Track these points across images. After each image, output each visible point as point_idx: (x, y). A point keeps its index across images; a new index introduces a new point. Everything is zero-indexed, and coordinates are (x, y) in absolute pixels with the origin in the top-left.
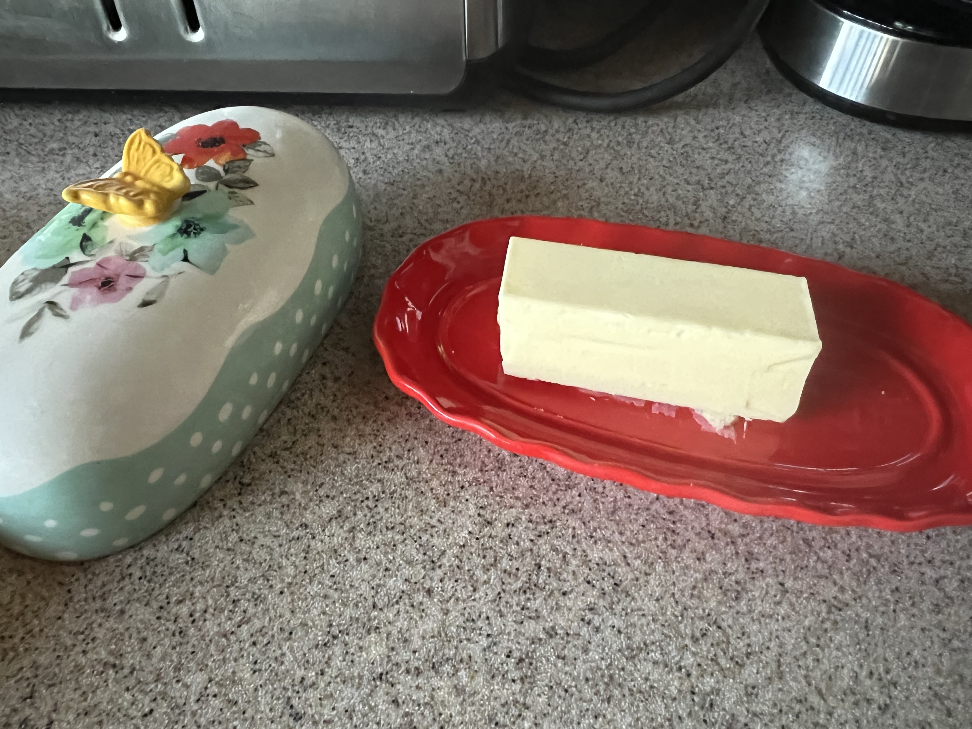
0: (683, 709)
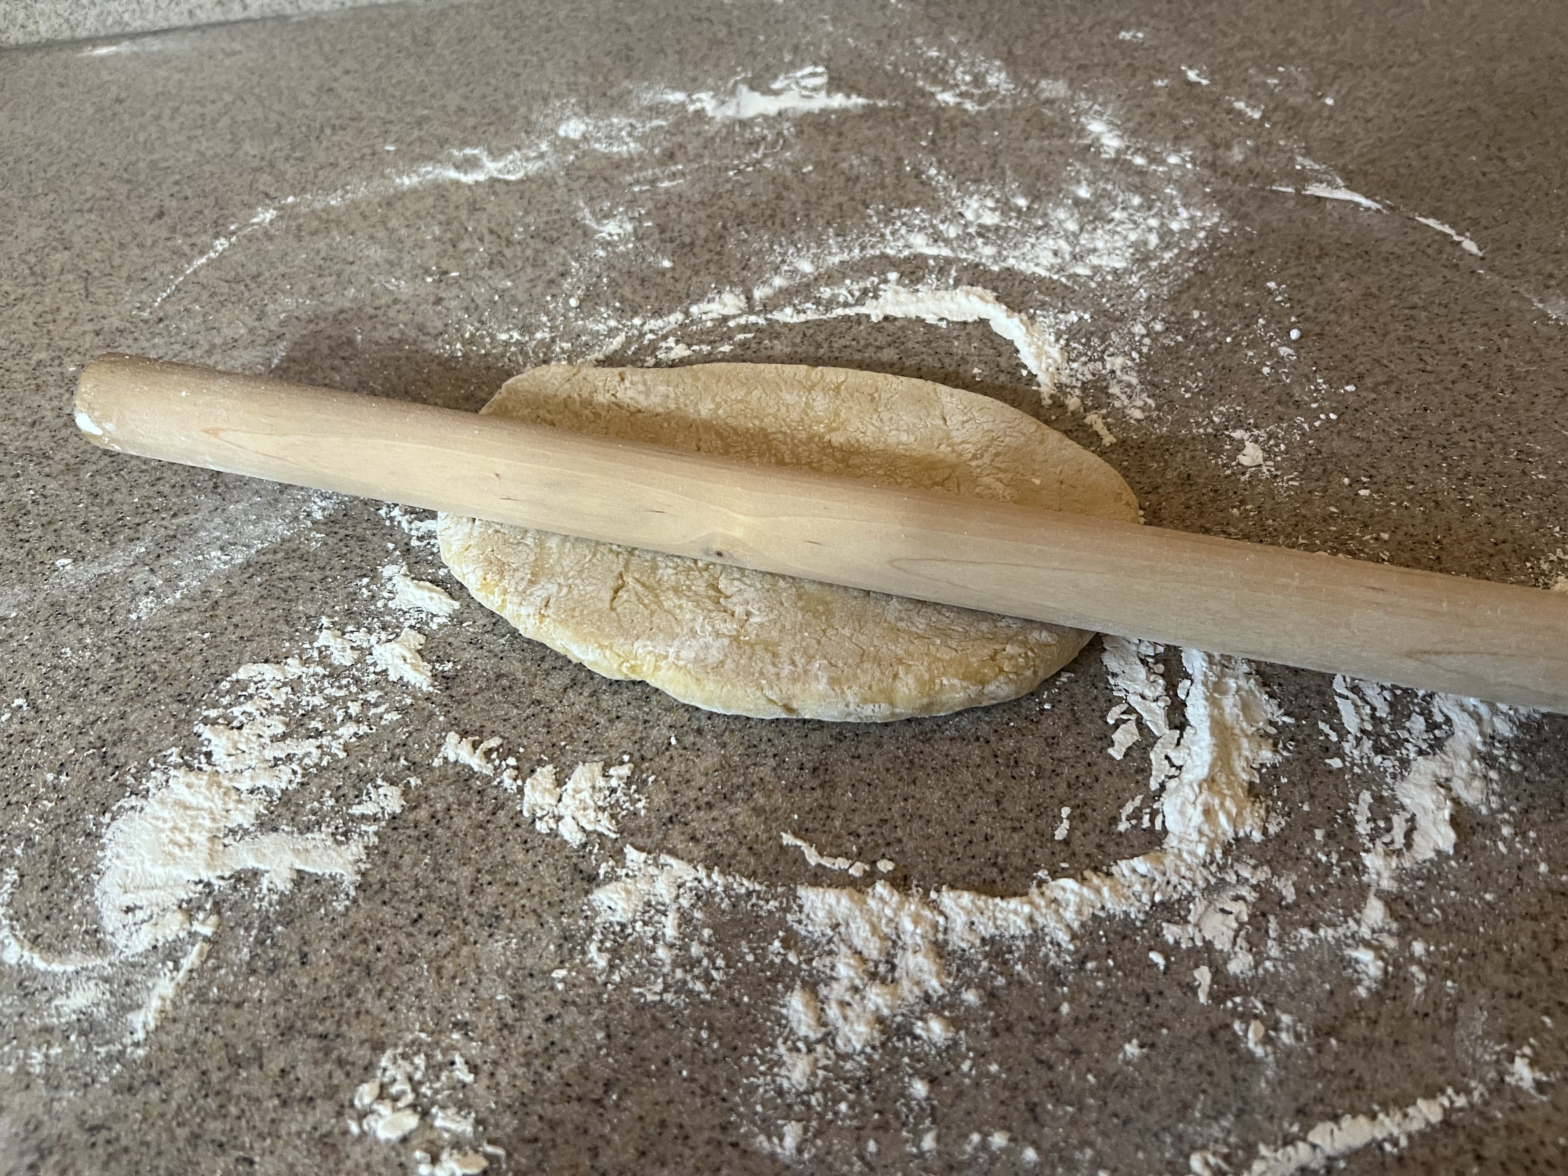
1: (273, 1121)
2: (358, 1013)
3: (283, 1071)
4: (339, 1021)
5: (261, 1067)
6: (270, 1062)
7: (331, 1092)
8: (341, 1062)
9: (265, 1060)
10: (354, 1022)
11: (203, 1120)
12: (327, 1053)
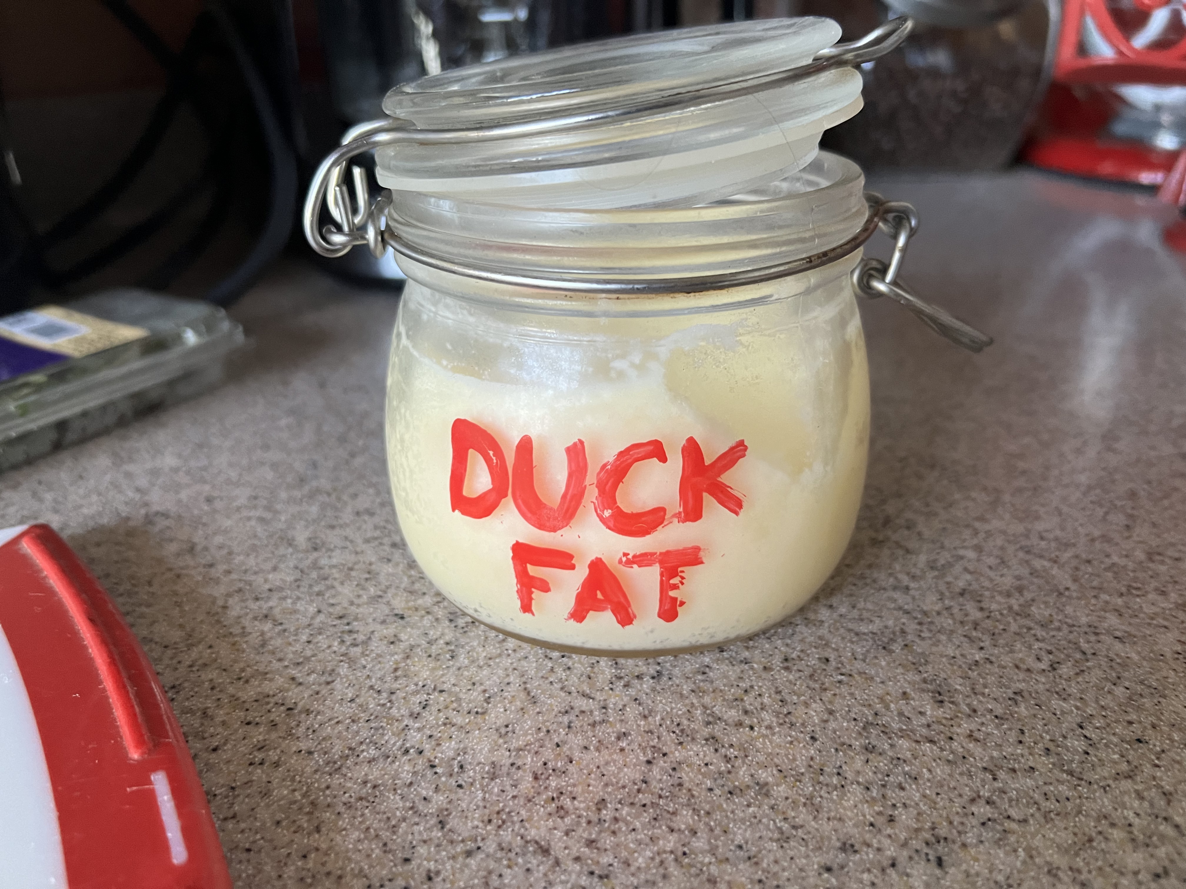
0: (427, 789)
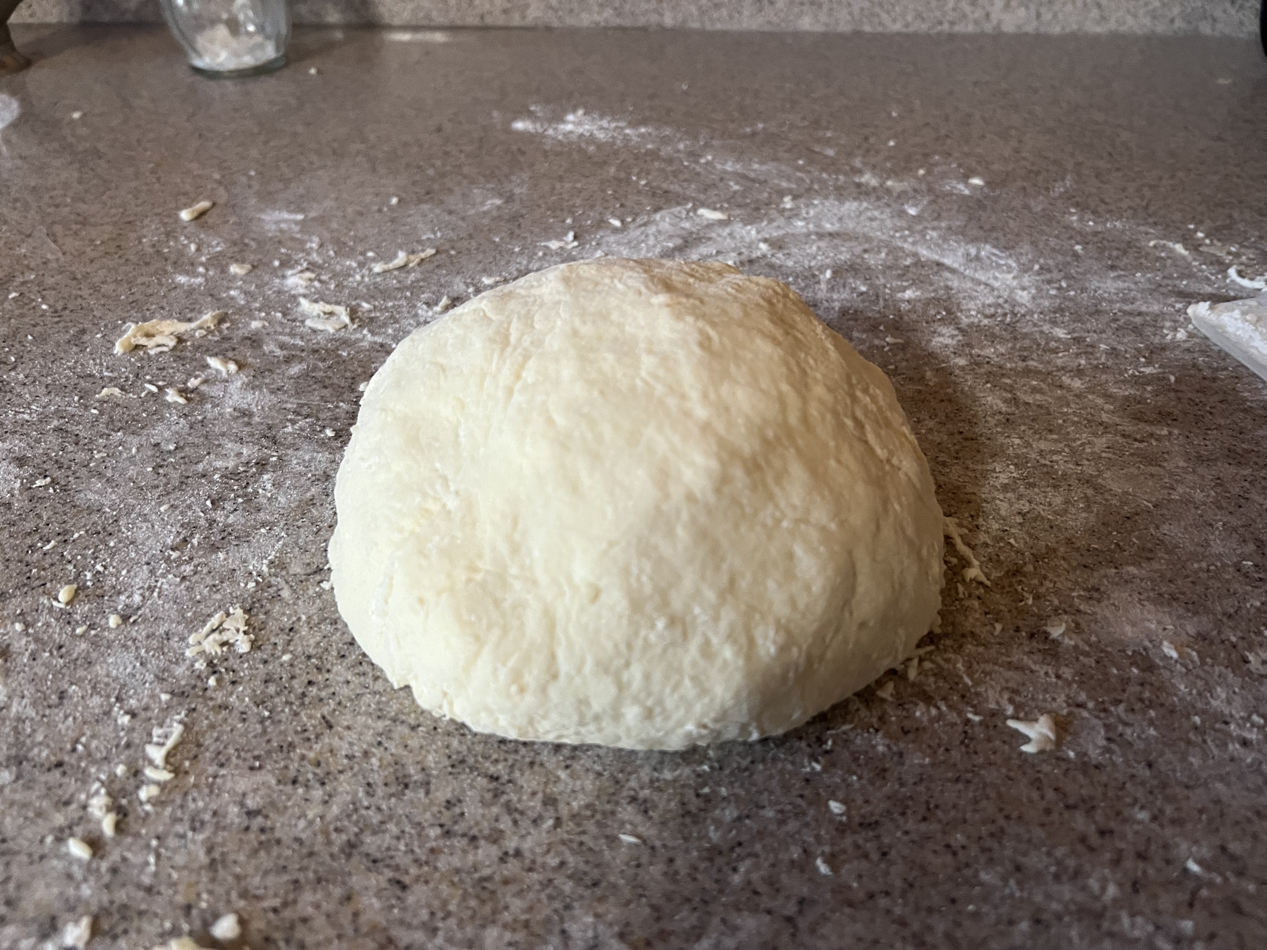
1: (432, 851)
2: (532, 764)
3: (448, 802)
4: (512, 766)
5: (427, 793)
6: (437, 790)
7: (496, 837)
8: (509, 808)
9: (432, 787)
10: (527, 773)
11: (362, 831)
12: (497, 795)
